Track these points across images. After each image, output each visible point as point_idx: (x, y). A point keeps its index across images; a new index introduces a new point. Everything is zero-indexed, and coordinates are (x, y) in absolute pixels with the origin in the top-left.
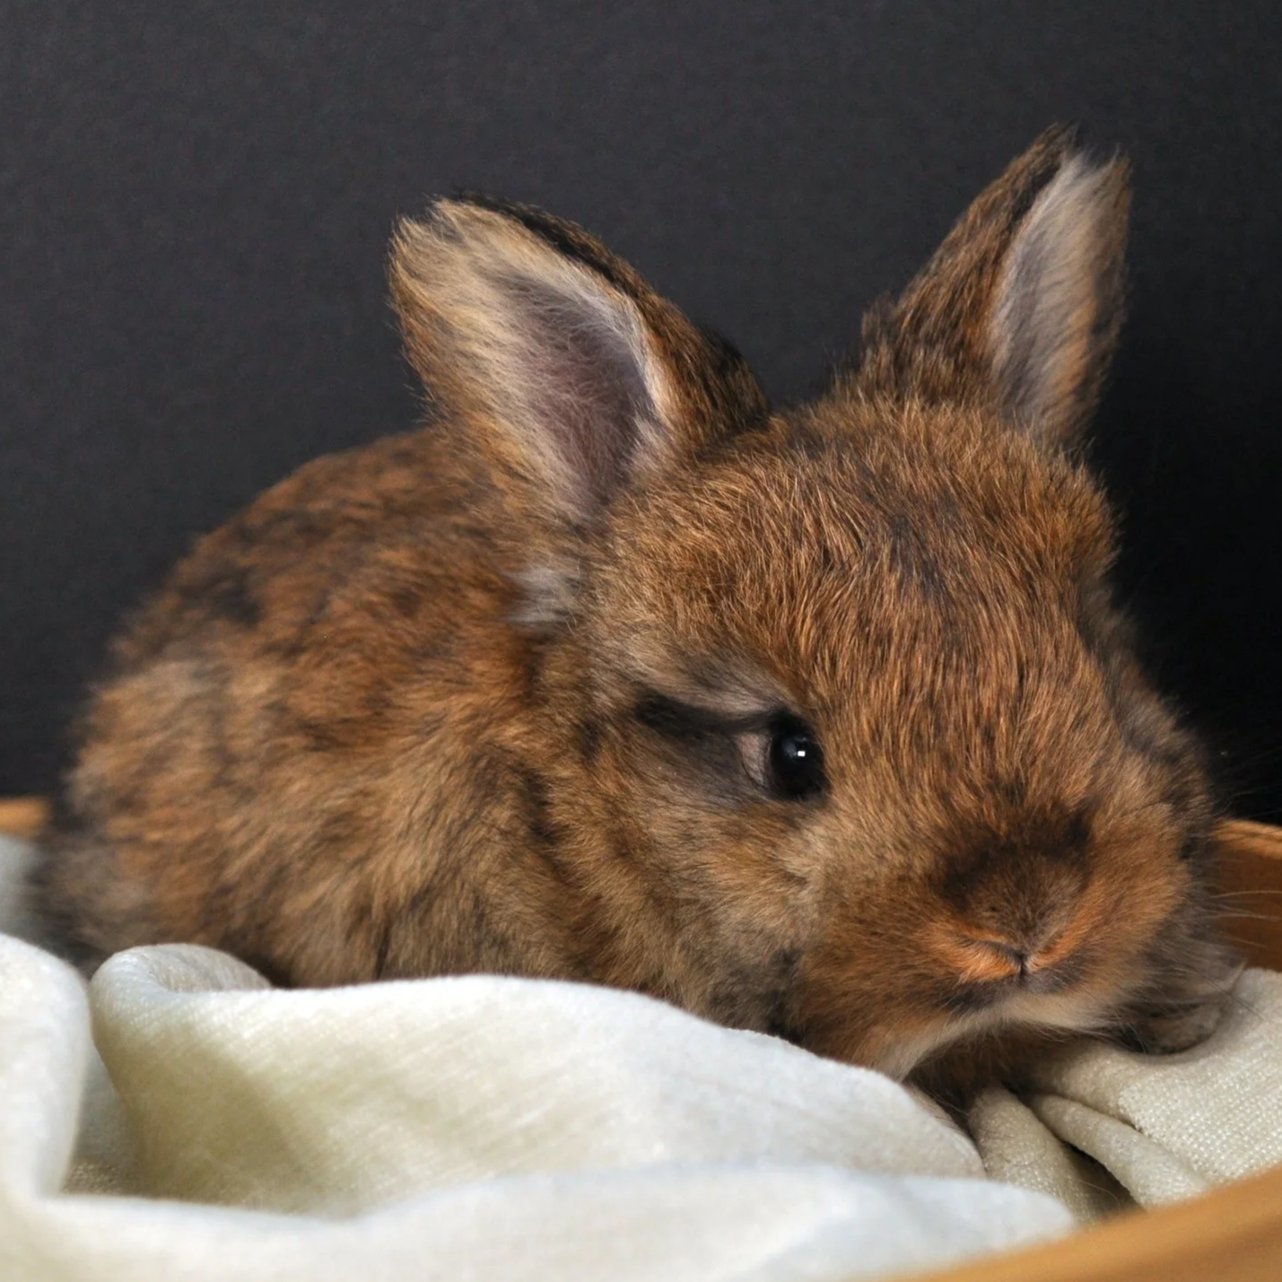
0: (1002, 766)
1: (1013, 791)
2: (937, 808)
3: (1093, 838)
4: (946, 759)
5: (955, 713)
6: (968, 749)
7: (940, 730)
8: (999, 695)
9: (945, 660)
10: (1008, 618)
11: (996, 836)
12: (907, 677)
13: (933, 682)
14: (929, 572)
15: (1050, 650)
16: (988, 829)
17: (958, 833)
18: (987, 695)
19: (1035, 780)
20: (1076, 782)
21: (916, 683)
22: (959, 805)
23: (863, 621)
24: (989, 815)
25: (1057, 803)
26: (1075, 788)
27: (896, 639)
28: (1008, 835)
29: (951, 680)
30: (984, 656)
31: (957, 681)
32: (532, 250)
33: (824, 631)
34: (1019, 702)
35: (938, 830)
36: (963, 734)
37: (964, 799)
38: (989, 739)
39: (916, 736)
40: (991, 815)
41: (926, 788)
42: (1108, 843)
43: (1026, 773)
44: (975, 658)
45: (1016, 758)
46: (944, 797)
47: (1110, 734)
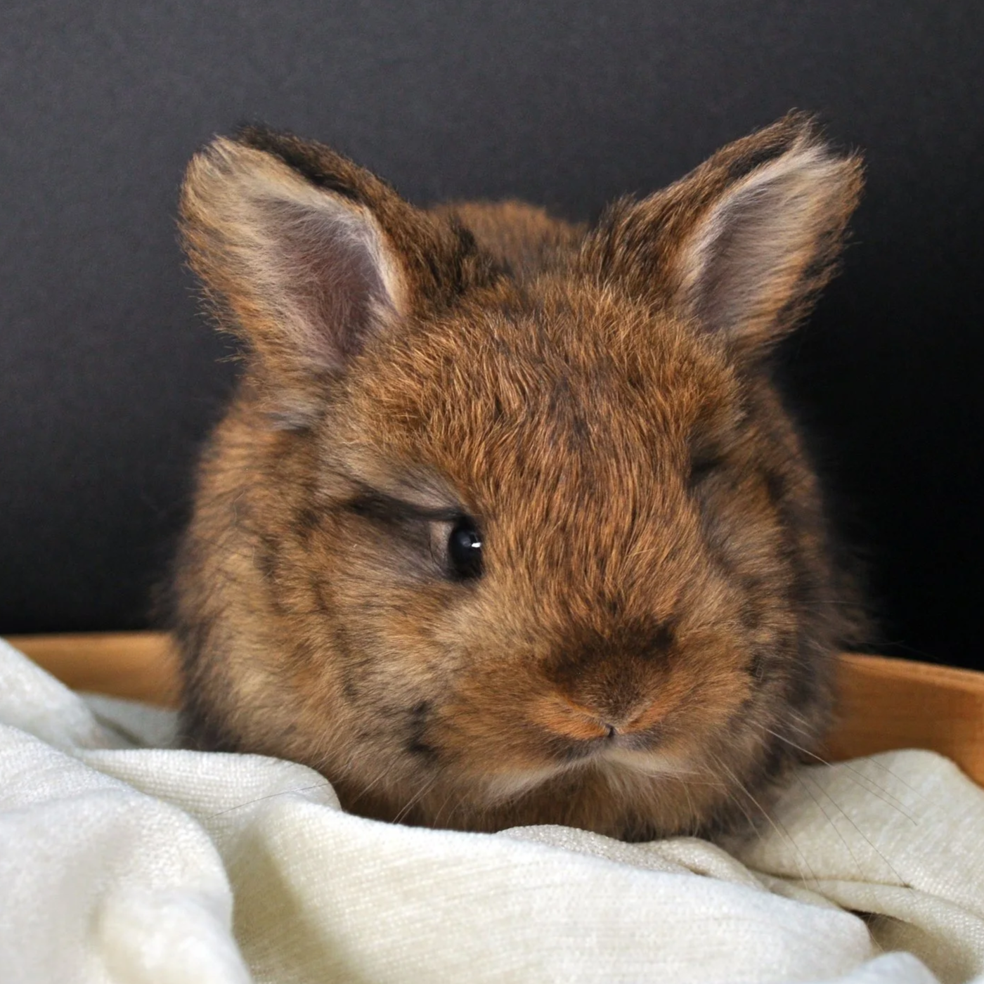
0: (608, 588)
1: (615, 606)
2: (558, 611)
3: (677, 643)
4: (569, 576)
5: (580, 542)
6: (586, 571)
7: (568, 554)
8: (616, 532)
9: (579, 498)
10: (631, 470)
11: (601, 639)
12: (547, 508)
13: (567, 516)
14: (579, 426)
15: (659, 496)
16: (596, 633)
17: (572, 632)
18: (607, 530)
19: (632, 598)
20: (664, 601)
21: (554, 515)
22: (575, 613)
23: (520, 461)
24: (596, 622)
25: (648, 616)
26: (663, 607)
27: (542, 477)
28: (610, 639)
29: (581, 515)
30: (609, 501)
31: (586, 518)
32: (290, 182)
33: (491, 465)
34: (630, 538)
35: (557, 629)
36: (584, 557)
37: (579, 608)
38: (602, 563)
39: (550, 556)
40: (597, 623)
41: (552, 595)
42: (686, 646)
43: (625, 594)
44: (601, 501)
45: (620, 581)
46: (564, 604)
47: (699, 563)
